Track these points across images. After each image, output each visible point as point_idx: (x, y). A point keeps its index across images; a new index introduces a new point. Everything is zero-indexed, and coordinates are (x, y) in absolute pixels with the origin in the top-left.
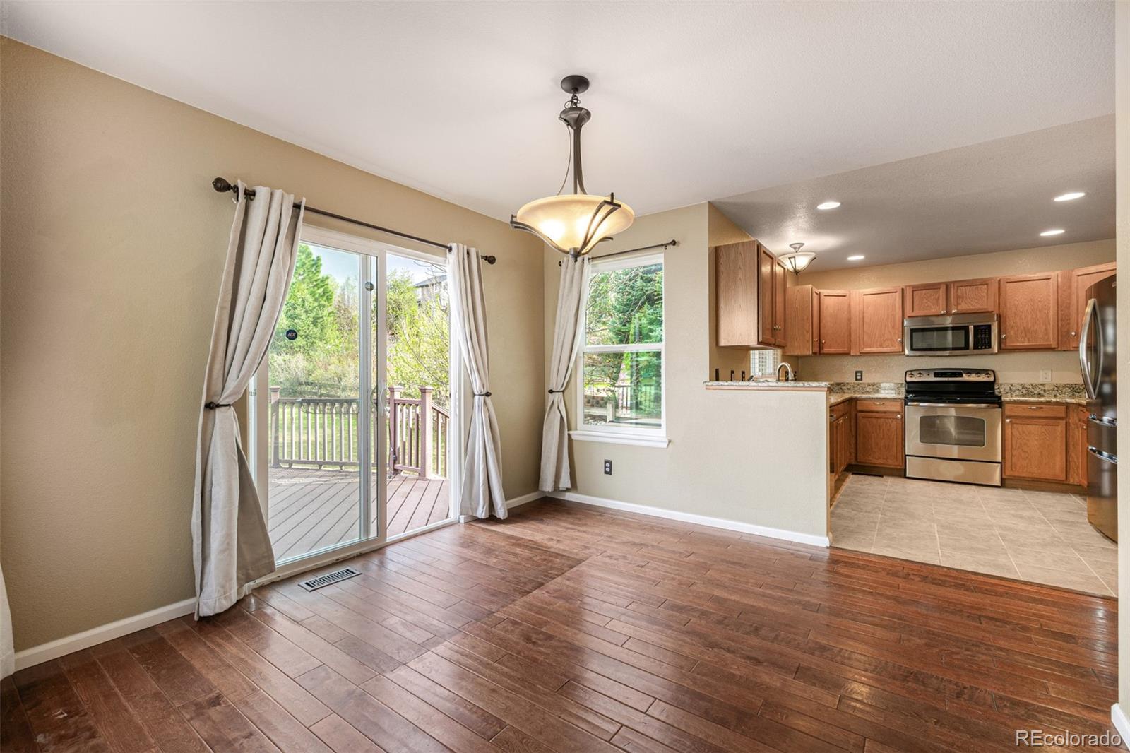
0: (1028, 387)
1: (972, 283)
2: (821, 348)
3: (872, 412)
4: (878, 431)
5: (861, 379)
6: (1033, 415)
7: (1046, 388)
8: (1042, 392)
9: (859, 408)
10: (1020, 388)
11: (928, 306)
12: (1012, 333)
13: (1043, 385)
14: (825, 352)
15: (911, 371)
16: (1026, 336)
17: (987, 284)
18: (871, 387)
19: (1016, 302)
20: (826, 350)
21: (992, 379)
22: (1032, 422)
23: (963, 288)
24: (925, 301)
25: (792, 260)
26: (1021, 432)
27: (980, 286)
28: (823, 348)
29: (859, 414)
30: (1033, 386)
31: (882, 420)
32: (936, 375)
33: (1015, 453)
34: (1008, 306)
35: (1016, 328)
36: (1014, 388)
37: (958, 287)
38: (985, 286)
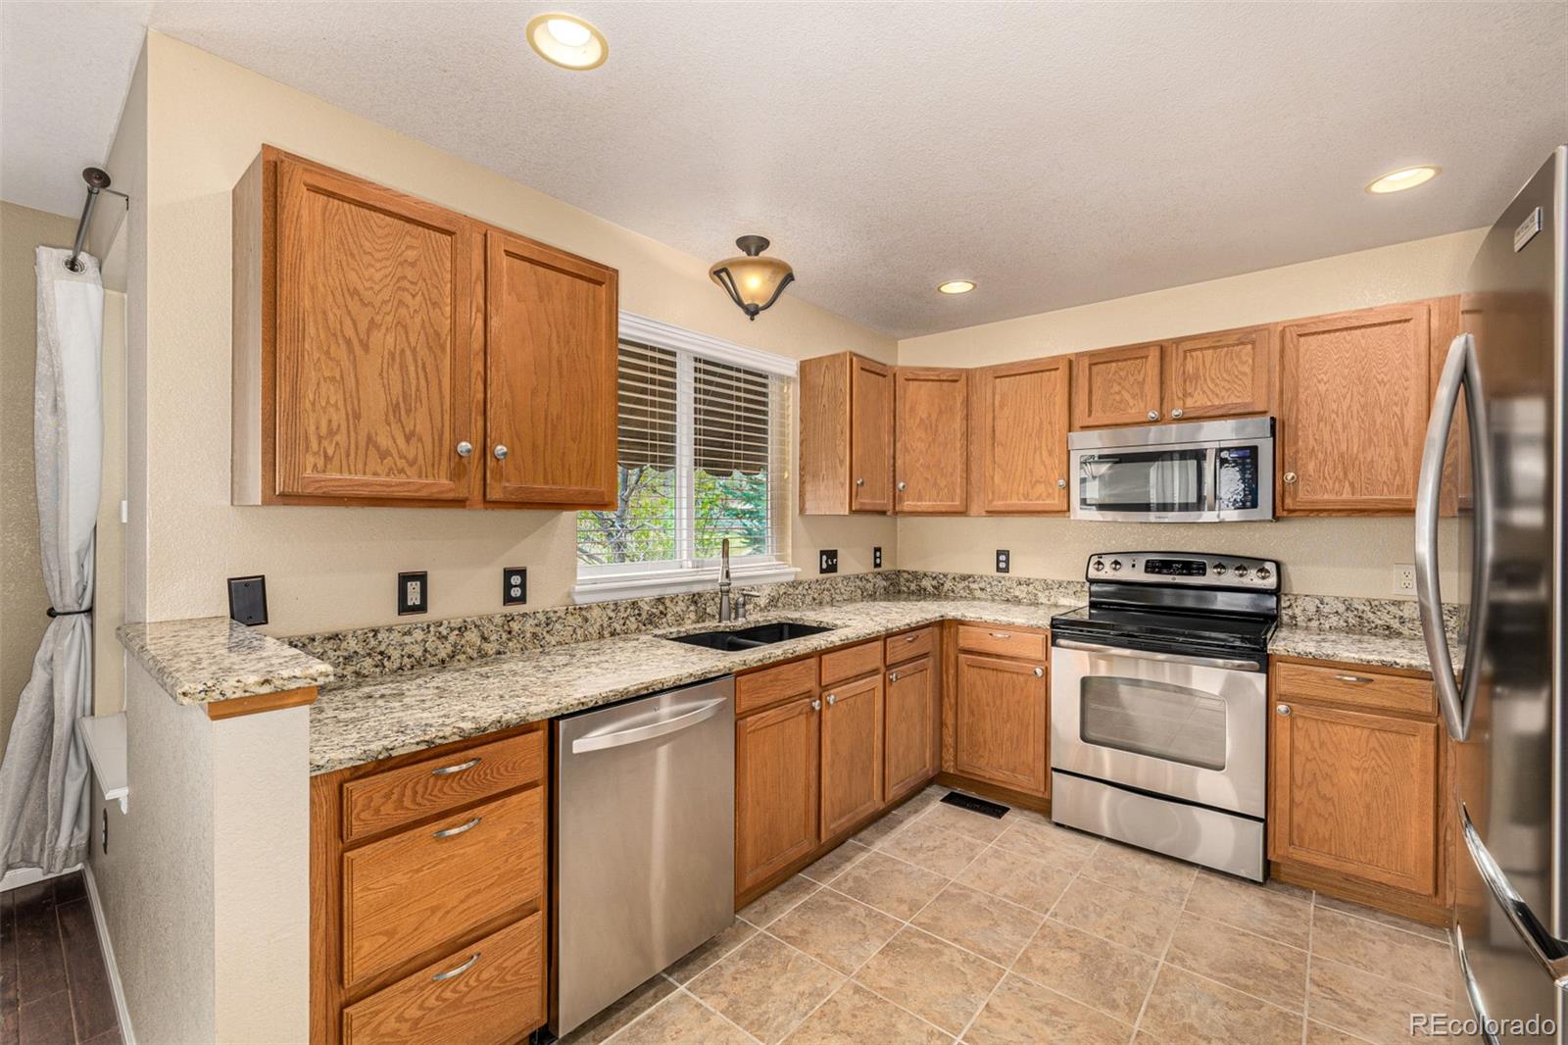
0: (1361, 608)
1: (1216, 341)
2: (896, 498)
3: (988, 655)
4: (998, 702)
5: (1006, 570)
6: (1348, 698)
7: (1406, 614)
8: (1395, 624)
9: (962, 643)
10: (1341, 608)
11: (1121, 402)
12: (1311, 466)
13: (1397, 603)
14: (906, 509)
15: (1100, 555)
16: (1345, 474)
17: (1253, 343)
18: (1024, 588)
19: (1322, 388)
20: (908, 505)
21: (1271, 582)
22: (1343, 717)
23: (1198, 353)
24: (1116, 388)
25: (723, 275)
26: (1317, 745)
27: (1237, 348)
28: (901, 499)
29: (962, 656)
30: (1375, 606)
31: (1007, 675)
32: (1151, 567)
33: (1298, 796)
34: (1302, 396)
35: (1321, 456)
36: (1326, 609)
37: (1185, 352)
38: (1250, 346)
